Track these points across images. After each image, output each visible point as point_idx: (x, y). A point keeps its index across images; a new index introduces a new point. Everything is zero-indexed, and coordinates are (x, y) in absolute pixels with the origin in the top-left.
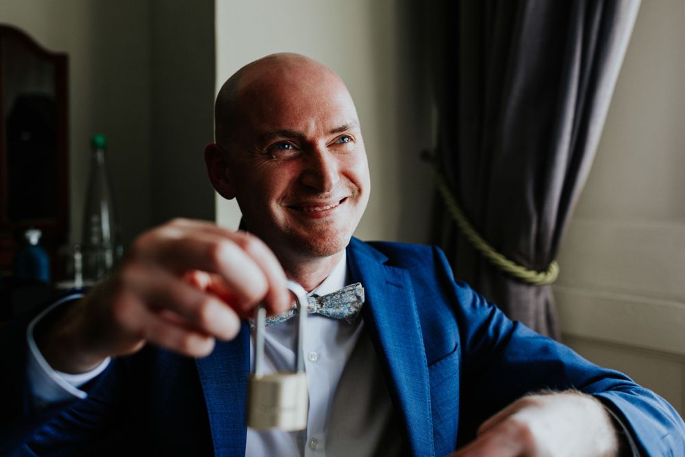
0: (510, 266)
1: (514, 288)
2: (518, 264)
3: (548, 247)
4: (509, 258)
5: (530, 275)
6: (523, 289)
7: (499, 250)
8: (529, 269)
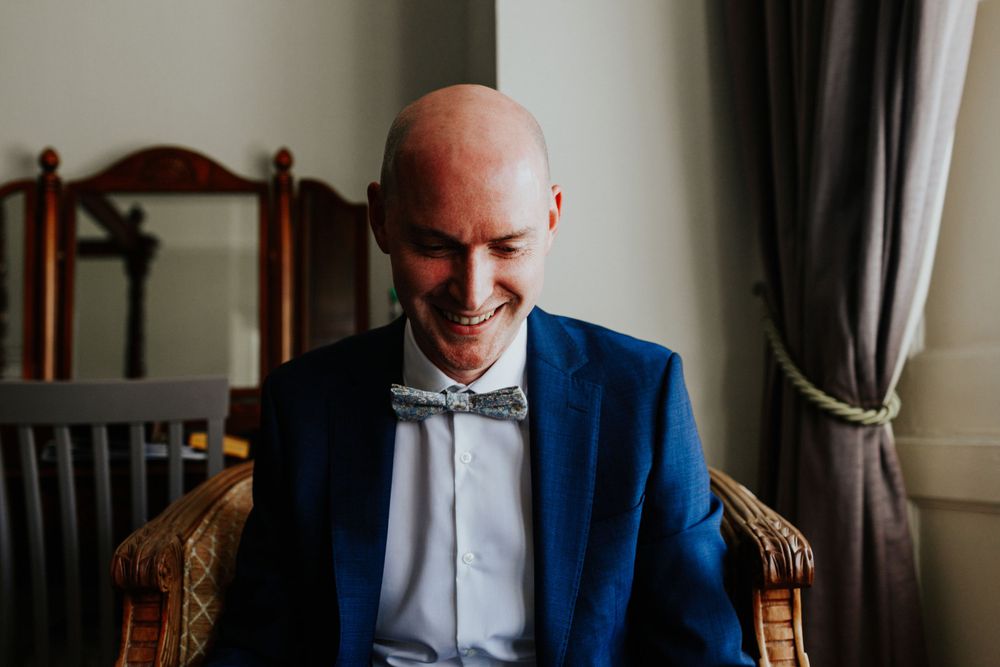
0: (831, 403)
1: (837, 431)
2: (840, 400)
3: (872, 375)
4: (829, 394)
5: (856, 413)
6: (848, 431)
7: (819, 386)
8: (853, 406)
